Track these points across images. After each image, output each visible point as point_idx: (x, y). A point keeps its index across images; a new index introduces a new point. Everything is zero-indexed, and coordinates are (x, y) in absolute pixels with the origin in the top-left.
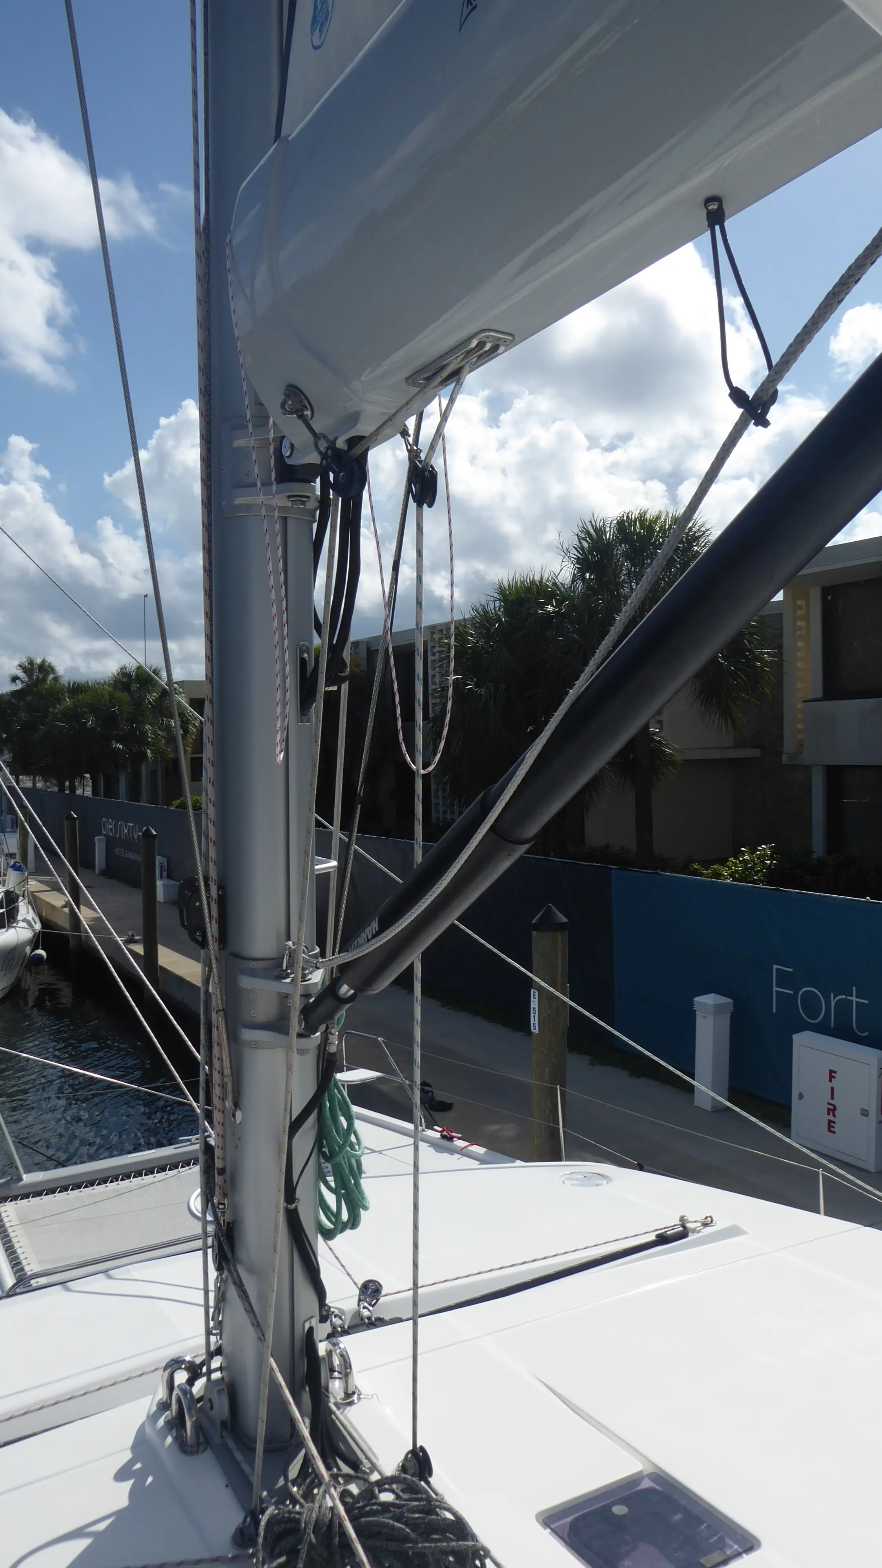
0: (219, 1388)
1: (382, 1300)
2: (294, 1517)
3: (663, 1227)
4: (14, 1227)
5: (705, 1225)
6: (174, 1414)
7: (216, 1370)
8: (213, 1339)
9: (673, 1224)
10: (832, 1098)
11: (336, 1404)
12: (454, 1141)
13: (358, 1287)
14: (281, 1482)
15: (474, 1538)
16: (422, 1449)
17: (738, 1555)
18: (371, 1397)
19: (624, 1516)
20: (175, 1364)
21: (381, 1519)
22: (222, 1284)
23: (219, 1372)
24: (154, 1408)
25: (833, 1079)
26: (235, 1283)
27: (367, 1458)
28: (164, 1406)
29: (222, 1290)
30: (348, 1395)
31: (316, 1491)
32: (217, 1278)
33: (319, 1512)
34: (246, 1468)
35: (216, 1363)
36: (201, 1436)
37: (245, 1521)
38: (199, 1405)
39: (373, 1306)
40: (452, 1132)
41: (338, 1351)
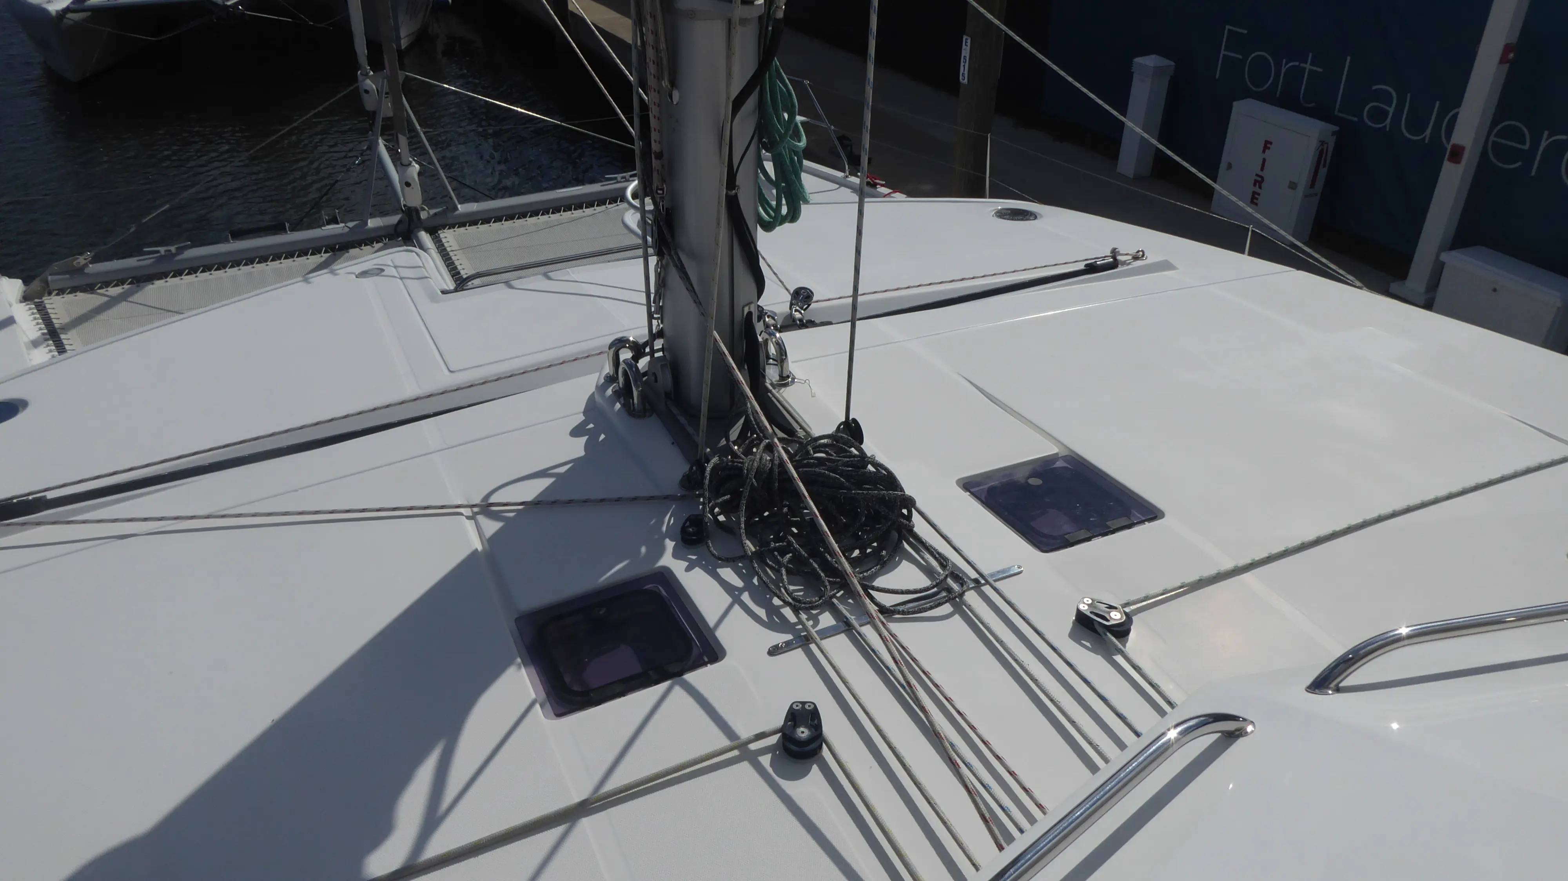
0: (663, 363)
1: (813, 306)
2: (737, 465)
3: (1094, 257)
4: (454, 252)
5: (1136, 258)
6: (621, 386)
7: (658, 350)
8: (655, 322)
9: (1104, 255)
10: (1262, 169)
11: (772, 384)
12: (877, 188)
13: (789, 293)
14: (723, 442)
15: (902, 490)
16: (854, 420)
17: (1142, 522)
18: (804, 382)
19: (1038, 486)
20: (620, 343)
21: (817, 470)
22: (662, 269)
23: (662, 352)
24: (602, 381)
25: (1267, 150)
26: (676, 266)
27: (802, 428)
28: (611, 379)
29: (662, 275)
30: (783, 377)
31: (755, 450)
32: (658, 263)
33: (760, 463)
34: (690, 430)
35: (658, 344)
36: (647, 404)
37: (691, 468)
38: (644, 379)
39: (805, 310)
40: (876, 179)
41: (774, 340)
